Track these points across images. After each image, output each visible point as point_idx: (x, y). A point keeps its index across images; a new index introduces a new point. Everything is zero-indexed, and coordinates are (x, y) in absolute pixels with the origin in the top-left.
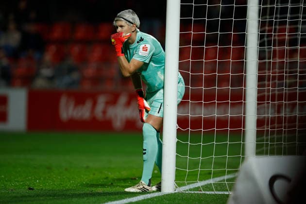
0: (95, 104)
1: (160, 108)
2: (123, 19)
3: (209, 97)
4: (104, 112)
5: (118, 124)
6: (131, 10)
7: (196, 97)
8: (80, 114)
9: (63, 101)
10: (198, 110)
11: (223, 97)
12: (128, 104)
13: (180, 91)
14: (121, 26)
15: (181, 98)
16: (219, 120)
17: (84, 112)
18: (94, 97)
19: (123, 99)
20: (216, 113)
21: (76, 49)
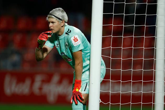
0: (33, 82)
1: (86, 87)
2: (54, 17)
3: (126, 77)
4: (40, 89)
5: (51, 98)
6: (61, 9)
7: (116, 77)
8: (21, 90)
9: (7, 79)
10: (116, 87)
11: (137, 77)
12: (60, 82)
13: (102, 72)
14: (53, 22)
15: (103, 78)
16: (133, 96)
17: (24, 89)
18: (32, 77)
19: (56, 78)
20: (131, 90)
21: (18, 38)
